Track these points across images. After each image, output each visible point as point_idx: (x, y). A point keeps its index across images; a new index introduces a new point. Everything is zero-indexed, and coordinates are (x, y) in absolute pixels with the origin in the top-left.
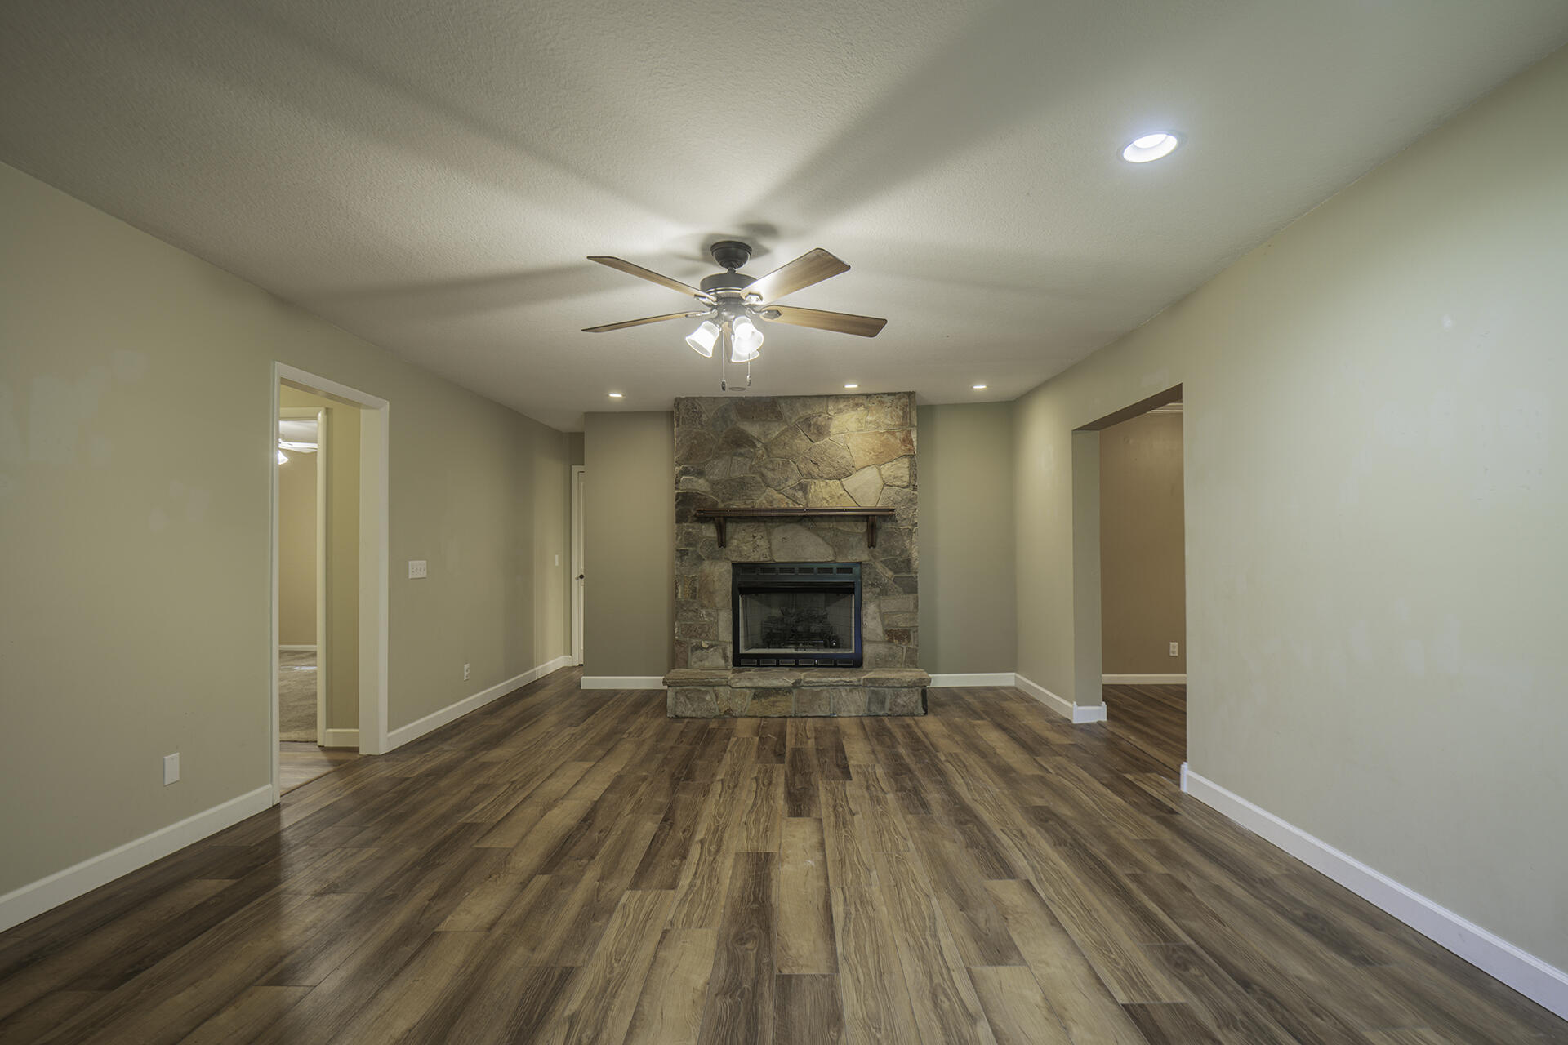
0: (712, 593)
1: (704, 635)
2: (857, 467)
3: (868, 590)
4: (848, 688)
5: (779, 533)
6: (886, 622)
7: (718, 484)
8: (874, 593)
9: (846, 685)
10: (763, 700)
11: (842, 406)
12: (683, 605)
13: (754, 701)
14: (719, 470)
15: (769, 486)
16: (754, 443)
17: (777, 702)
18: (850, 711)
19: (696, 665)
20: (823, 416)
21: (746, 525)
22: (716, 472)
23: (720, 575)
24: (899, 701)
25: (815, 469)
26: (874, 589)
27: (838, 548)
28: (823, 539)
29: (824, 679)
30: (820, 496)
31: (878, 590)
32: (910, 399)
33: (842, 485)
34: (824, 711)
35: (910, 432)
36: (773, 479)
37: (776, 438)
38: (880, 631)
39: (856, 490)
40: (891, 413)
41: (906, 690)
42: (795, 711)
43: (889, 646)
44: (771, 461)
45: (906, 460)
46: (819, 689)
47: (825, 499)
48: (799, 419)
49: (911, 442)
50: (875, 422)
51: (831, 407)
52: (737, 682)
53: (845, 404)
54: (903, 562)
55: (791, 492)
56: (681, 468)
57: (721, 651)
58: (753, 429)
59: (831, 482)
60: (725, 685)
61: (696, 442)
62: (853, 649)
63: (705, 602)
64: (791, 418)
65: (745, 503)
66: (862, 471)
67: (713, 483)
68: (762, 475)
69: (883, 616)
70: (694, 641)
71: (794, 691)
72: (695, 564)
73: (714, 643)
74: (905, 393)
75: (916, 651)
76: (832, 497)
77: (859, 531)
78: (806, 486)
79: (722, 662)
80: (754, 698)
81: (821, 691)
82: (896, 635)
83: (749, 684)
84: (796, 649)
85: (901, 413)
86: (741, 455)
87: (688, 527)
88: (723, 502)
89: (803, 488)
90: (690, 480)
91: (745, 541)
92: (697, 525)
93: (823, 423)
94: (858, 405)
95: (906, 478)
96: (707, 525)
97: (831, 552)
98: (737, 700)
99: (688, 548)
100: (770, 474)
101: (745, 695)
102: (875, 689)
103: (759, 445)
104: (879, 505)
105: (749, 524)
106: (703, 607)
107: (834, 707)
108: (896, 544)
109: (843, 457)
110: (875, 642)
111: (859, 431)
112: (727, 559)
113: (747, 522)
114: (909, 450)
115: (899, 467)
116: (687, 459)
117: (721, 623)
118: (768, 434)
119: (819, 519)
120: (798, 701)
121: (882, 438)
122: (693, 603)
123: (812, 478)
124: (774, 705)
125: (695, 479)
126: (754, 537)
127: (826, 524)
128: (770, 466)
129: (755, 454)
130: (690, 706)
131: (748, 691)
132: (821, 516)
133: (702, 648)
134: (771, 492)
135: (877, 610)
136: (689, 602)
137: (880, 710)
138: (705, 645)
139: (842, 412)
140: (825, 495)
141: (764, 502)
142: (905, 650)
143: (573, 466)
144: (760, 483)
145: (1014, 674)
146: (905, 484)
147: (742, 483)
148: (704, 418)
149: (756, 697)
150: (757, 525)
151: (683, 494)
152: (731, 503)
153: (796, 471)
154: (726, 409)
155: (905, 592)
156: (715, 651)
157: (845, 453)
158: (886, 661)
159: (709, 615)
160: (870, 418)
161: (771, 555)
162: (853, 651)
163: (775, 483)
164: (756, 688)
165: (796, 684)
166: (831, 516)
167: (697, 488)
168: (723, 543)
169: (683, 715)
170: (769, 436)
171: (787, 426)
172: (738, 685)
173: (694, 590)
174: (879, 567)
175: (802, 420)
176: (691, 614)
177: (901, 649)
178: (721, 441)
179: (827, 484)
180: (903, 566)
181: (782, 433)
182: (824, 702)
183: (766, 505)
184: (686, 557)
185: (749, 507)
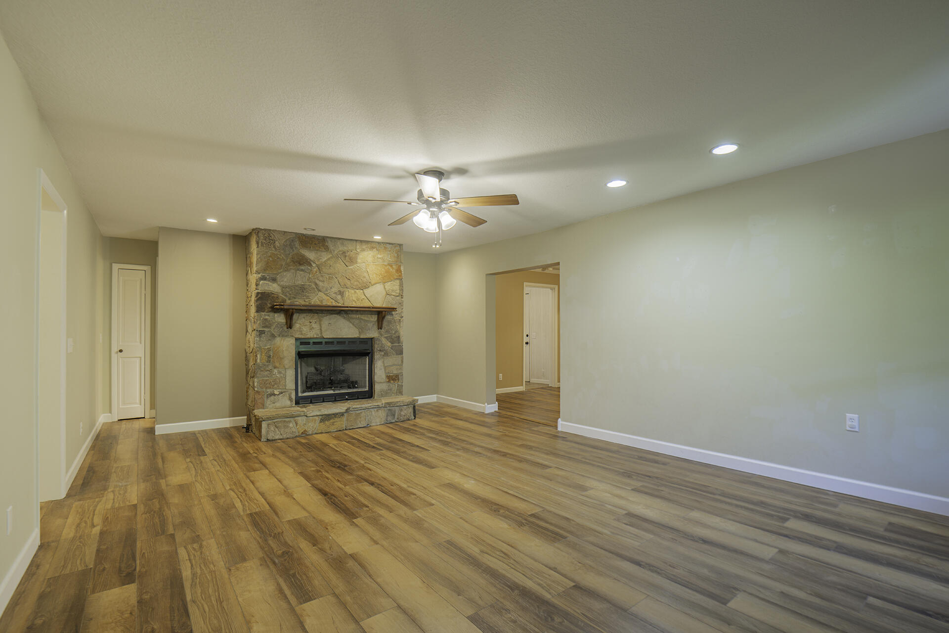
0: (282, 359)
1: (276, 386)
2: (373, 283)
3: (378, 353)
4: (376, 409)
5: (327, 320)
6: (387, 371)
7: (286, 288)
8: (381, 355)
9: (376, 408)
10: (327, 422)
11: (364, 247)
12: (261, 367)
13: (321, 424)
14: (288, 278)
15: (320, 291)
16: (311, 264)
17: (335, 422)
18: (377, 422)
19: (271, 406)
20: (353, 252)
21: (305, 314)
22: (286, 280)
23: (287, 347)
24: (402, 413)
25: (348, 282)
26: (381, 353)
27: (361, 329)
28: (353, 324)
29: (363, 406)
30: (351, 299)
31: (383, 353)
32: (400, 247)
33: (364, 293)
34: (363, 424)
35: (400, 266)
36: (323, 287)
37: (324, 262)
38: (384, 376)
39: (371, 296)
40: (391, 254)
41: (406, 407)
42: (346, 426)
43: (388, 384)
44: (322, 276)
45: (398, 281)
46: (360, 412)
47: (354, 301)
48: (339, 252)
49: (401, 272)
50: (382, 259)
51: (358, 247)
52: (311, 413)
53: (366, 246)
54: (396, 337)
55: (334, 295)
56: (260, 275)
57: (288, 395)
58: (310, 255)
59: (357, 291)
60: (302, 416)
61: (271, 259)
62: (367, 387)
63: (277, 365)
64: (334, 251)
65: (305, 301)
66: (375, 285)
67: (283, 287)
68: (316, 284)
69: (385, 368)
70: (269, 391)
71: (345, 414)
72: (269, 340)
73: (283, 391)
74: (398, 244)
75: (402, 386)
76: (358, 300)
77: (373, 320)
78: (343, 292)
79: (288, 403)
80: (321, 422)
81: (361, 413)
82: (393, 378)
83: (318, 414)
84: (334, 390)
85: (396, 255)
86: (302, 270)
87: (265, 315)
88: (289, 299)
89: (341, 293)
90: (267, 283)
91: (305, 324)
92: (272, 314)
93: (354, 256)
94: (373, 248)
95: (398, 291)
96: (278, 314)
97: (358, 332)
98: (310, 424)
99: (264, 329)
100: (321, 284)
101: (315, 420)
102: (391, 408)
103: (314, 265)
104: (384, 306)
105: (308, 314)
106: (275, 367)
107: (368, 420)
108: (393, 328)
109: (364, 277)
110: (381, 383)
111: (373, 262)
112: (293, 336)
113: (306, 313)
114: (400, 276)
115: (394, 285)
116: (265, 270)
117: (288, 378)
118: (320, 259)
119: (350, 312)
120: (347, 420)
121: (386, 268)
122: (268, 366)
123: (347, 288)
124: (333, 425)
125: (270, 283)
126: (310, 323)
127: (355, 315)
128: (321, 279)
129: (311, 270)
130: (278, 432)
131: (317, 418)
132: (352, 311)
133: (275, 395)
134: (321, 294)
135: (383, 365)
136: (265, 365)
137: (393, 419)
138: (276, 392)
139: (364, 250)
140: (353, 298)
141: (317, 300)
142: (396, 386)
143: (113, 264)
144: (314, 289)
145: (436, 395)
146: (398, 294)
147: (303, 288)
148: (277, 244)
149: (322, 421)
150: (313, 314)
151: (262, 293)
152: (296, 300)
153: (337, 283)
154: (292, 241)
155: (397, 354)
156: (284, 396)
157: (366, 274)
158: (387, 393)
159: (280, 373)
160: (379, 256)
161: (321, 333)
162: (367, 389)
163: (324, 289)
164: (322, 415)
165: (347, 410)
166: (357, 311)
167: (272, 290)
168: (290, 326)
169: (273, 438)
170: (320, 260)
171: (331, 256)
172: (312, 415)
173: (269, 357)
174: (384, 341)
175: (341, 253)
176: (266, 373)
177: (394, 386)
178: (288, 260)
179: (355, 292)
180: (396, 340)
181: (328, 259)
182: (362, 418)
183: (319, 303)
184: (263, 335)
185: (308, 303)
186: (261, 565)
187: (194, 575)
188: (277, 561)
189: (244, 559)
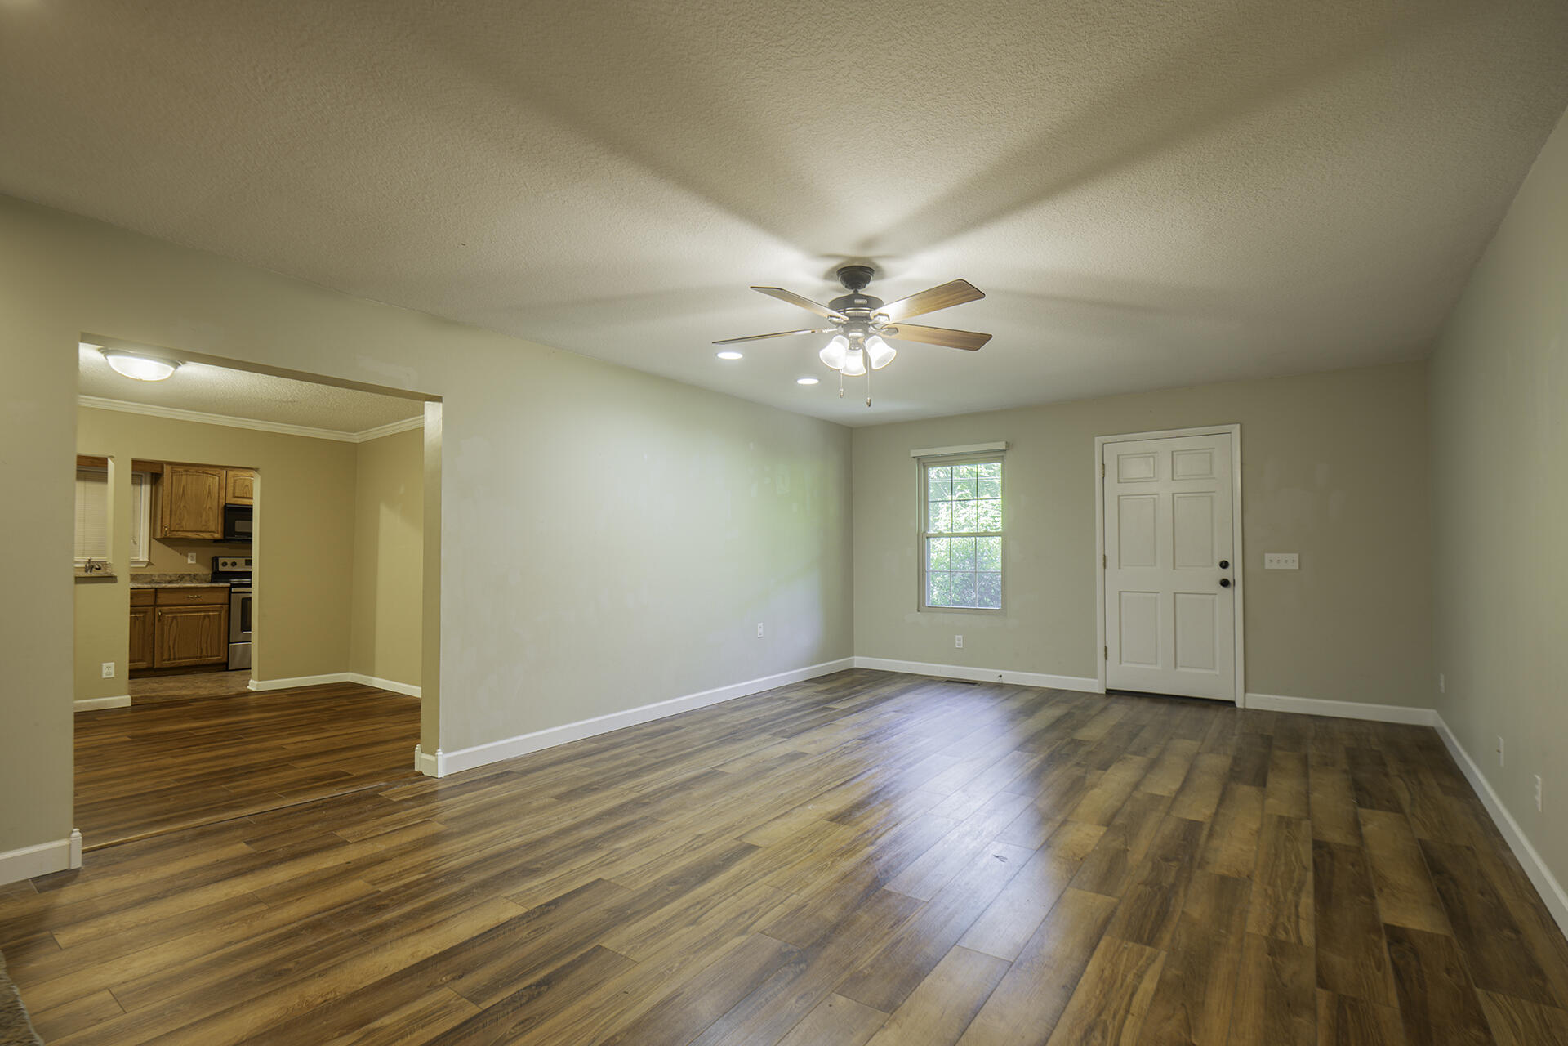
186: (1208, 863)
187: (1297, 893)
188: (1187, 858)
189: (1223, 879)
